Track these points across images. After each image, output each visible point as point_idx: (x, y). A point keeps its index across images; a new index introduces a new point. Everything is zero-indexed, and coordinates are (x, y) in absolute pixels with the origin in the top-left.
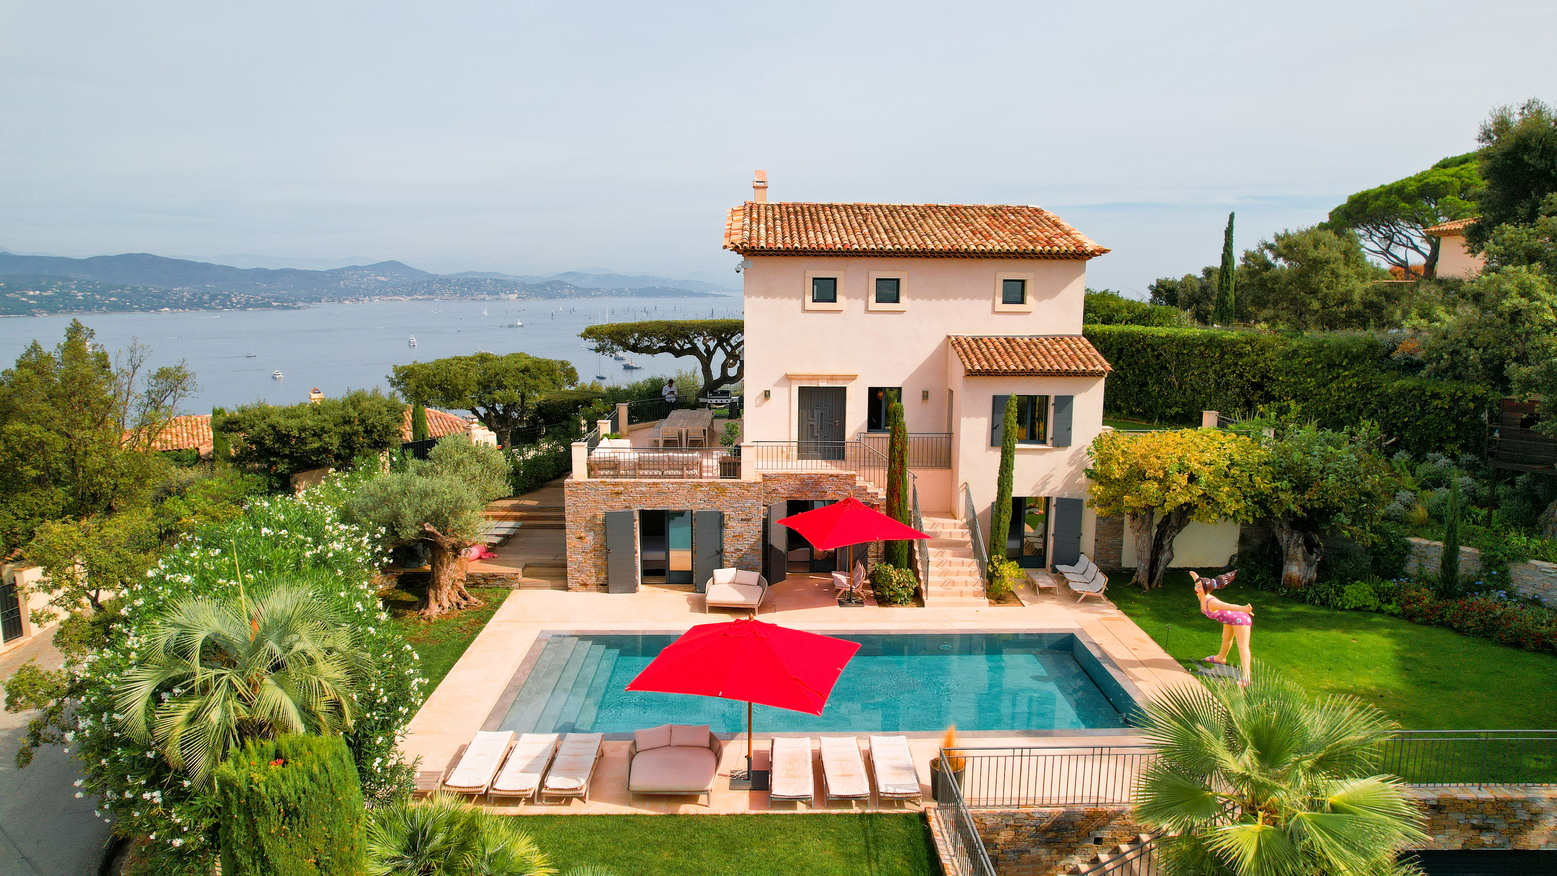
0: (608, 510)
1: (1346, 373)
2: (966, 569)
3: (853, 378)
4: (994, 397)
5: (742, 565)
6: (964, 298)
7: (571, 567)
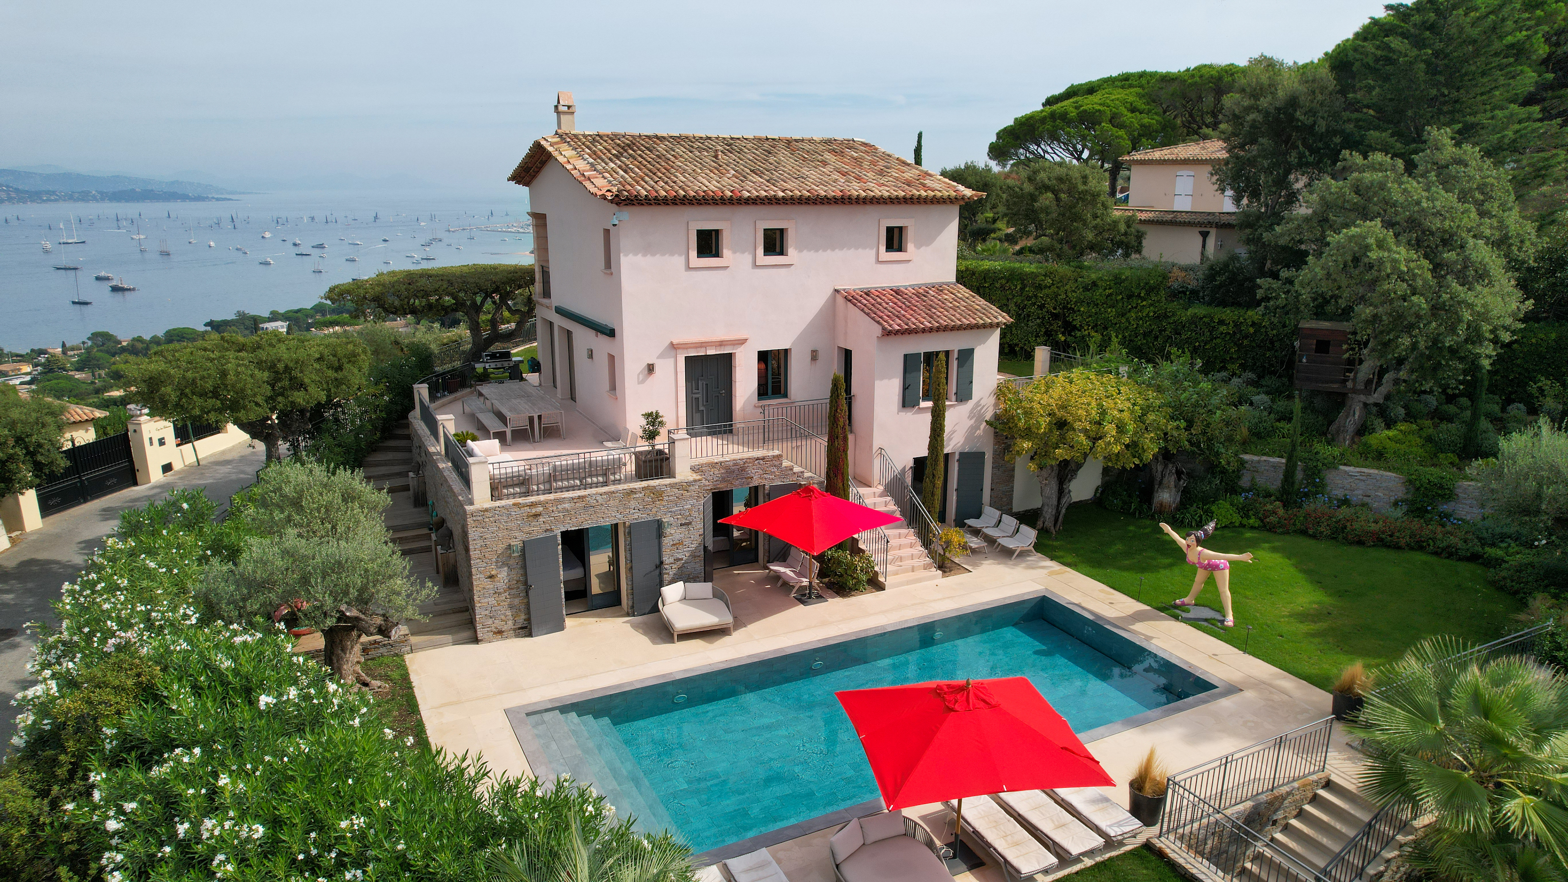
0: (525, 537)
1: (1144, 303)
2: (903, 541)
3: (742, 342)
4: (906, 356)
5: (685, 576)
6: (849, 249)
7: (480, 614)
